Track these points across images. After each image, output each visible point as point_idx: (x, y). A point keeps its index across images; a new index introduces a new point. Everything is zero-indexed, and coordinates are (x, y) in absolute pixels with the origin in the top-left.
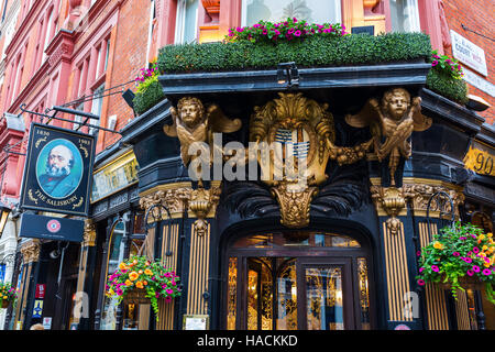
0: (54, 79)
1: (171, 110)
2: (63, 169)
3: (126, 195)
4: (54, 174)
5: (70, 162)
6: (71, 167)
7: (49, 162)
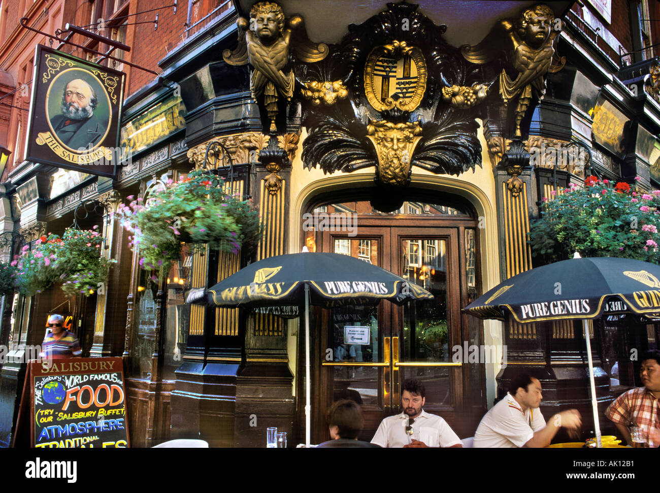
0: (54, 16)
1: (241, 21)
2: (84, 110)
3: (165, 150)
4: (72, 115)
5: (93, 101)
6: (93, 107)
7: (65, 99)
